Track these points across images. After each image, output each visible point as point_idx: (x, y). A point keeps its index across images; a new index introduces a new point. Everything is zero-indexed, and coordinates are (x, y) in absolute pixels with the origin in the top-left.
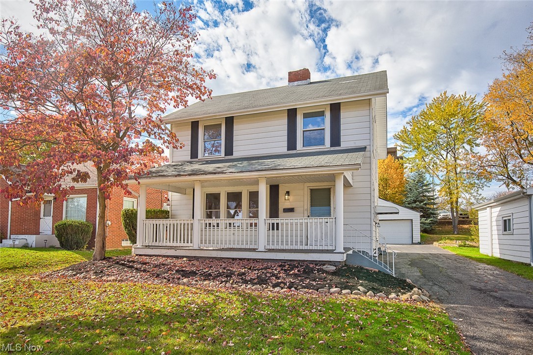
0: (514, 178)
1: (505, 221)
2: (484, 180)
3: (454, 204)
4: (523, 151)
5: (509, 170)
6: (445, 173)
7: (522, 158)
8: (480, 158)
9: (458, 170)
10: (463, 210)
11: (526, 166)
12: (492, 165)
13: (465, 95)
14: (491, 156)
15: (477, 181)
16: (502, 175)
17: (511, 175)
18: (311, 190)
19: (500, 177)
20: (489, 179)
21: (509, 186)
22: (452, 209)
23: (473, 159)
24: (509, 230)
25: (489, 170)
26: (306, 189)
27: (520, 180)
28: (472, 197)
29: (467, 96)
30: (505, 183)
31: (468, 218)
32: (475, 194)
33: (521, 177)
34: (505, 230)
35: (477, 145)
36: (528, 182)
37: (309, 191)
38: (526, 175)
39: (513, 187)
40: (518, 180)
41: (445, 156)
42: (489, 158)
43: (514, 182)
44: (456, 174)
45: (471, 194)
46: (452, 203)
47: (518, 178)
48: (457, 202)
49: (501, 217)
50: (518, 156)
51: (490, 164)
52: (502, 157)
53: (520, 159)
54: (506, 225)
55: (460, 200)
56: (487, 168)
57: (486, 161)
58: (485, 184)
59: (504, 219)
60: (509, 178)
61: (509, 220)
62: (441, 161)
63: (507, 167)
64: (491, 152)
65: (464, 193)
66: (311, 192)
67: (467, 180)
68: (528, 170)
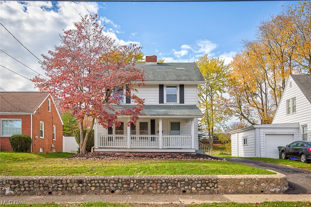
0: (245, 115)
1: (245, 139)
2: (228, 115)
3: (211, 130)
4: (249, 98)
5: (242, 109)
6: (205, 109)
7: (249, 102)
8: (226, 100)
9: (214, 108)
10: (216, 134)
11: (251, 108)
12: (233, 106)
13: (218, 59)
14: (232, 100)
15: (224, 116)
16: (238, 113)
17: (243, 113)
18: (171, 123)
19: (237, 114)
20: (231, 115)
21: (241, 120)
22: (209, 133)
23: (221, 101)
24: (246, 143)
25: (231, 109)
26: (168, 122)
27: (248, 116)
28: (221, 126)
29: (219, 59)
30: (240, 118)
31: (218, 139)
32: (223, 124)
33: (248, 114)
34: (245, 144)
35: (224, 92)
36: (252, 118)
37: (170, 123)
38: (251, 113)
39: (244, 120)
40: (246, 116)
41: (205, 98)
42: (231, 101)
43: (245, 117)
44: (212, 110)
45: (220, 124)
46: (209, 130)
47: (247, 115)
48: (212, 129)
49: (243, 137)
50: (247, 101)
51: (231, 105)
52: (238, 101)
53: (248, 103)
54: (245, 141)
55: (214, 128)
56: (229, 107)
57: (229, 103)
58: (229, 118)
59: (244, 138)
60: (242, 115)
61: (246, 139)
62: (202, 101)
63: (241, 108)
64: (232, 98)
65: (217, 123)
66: (171, 124)
67: (219, 115)
68: (252, 110)
